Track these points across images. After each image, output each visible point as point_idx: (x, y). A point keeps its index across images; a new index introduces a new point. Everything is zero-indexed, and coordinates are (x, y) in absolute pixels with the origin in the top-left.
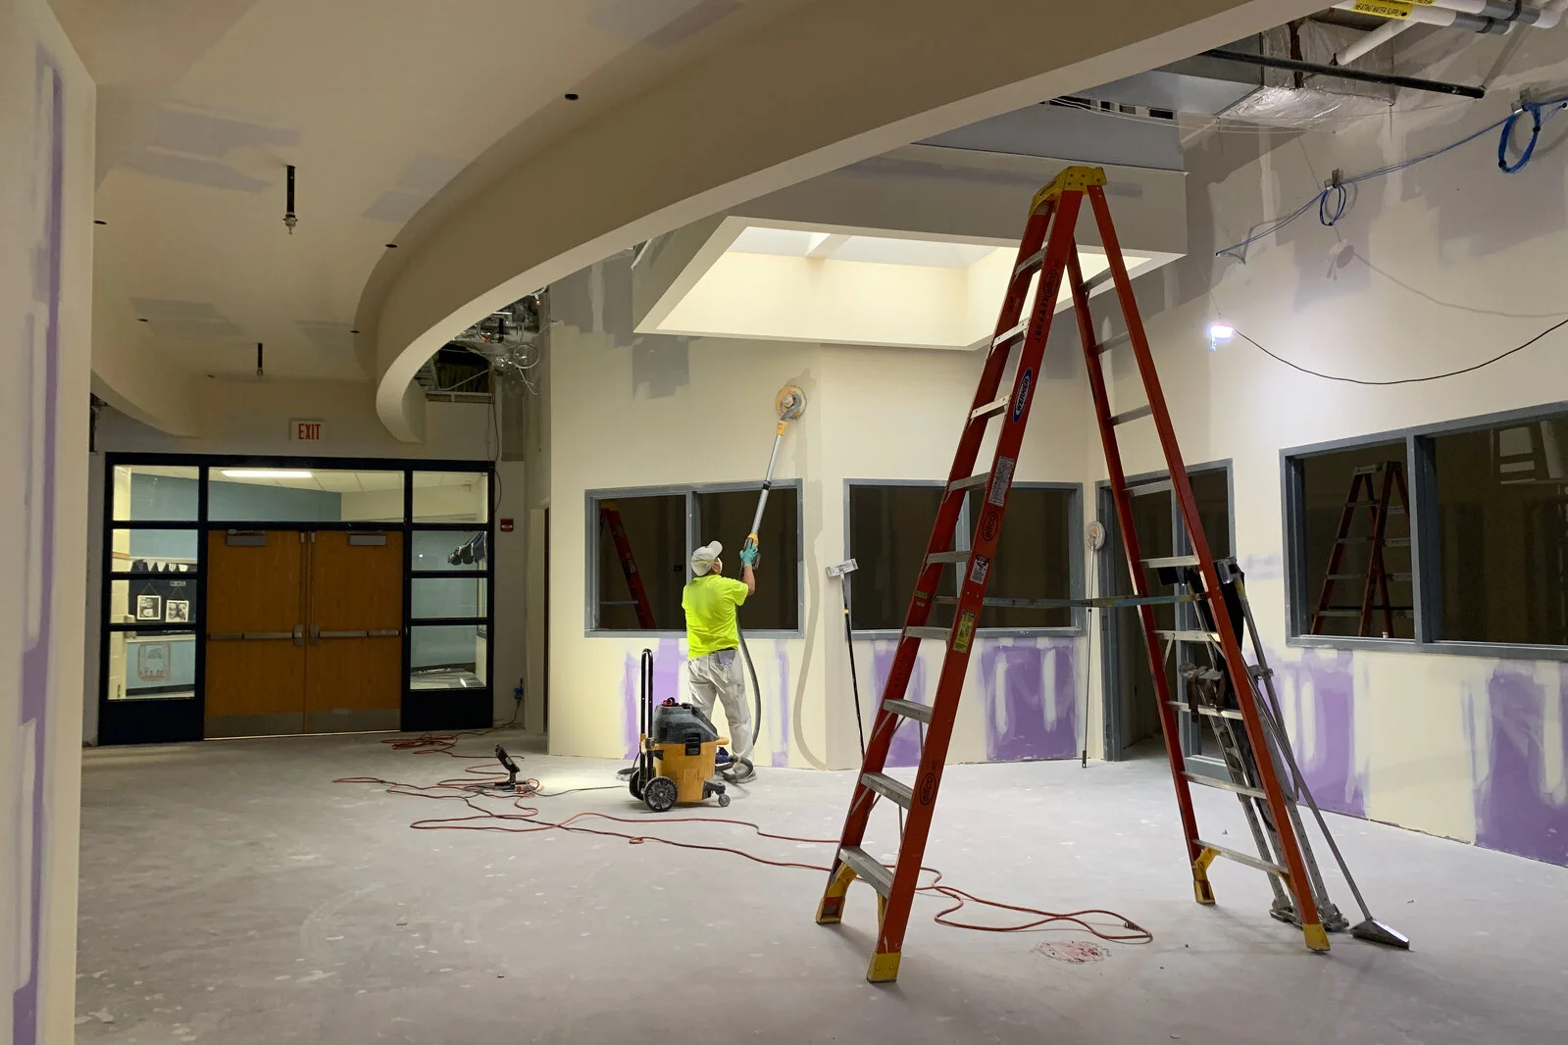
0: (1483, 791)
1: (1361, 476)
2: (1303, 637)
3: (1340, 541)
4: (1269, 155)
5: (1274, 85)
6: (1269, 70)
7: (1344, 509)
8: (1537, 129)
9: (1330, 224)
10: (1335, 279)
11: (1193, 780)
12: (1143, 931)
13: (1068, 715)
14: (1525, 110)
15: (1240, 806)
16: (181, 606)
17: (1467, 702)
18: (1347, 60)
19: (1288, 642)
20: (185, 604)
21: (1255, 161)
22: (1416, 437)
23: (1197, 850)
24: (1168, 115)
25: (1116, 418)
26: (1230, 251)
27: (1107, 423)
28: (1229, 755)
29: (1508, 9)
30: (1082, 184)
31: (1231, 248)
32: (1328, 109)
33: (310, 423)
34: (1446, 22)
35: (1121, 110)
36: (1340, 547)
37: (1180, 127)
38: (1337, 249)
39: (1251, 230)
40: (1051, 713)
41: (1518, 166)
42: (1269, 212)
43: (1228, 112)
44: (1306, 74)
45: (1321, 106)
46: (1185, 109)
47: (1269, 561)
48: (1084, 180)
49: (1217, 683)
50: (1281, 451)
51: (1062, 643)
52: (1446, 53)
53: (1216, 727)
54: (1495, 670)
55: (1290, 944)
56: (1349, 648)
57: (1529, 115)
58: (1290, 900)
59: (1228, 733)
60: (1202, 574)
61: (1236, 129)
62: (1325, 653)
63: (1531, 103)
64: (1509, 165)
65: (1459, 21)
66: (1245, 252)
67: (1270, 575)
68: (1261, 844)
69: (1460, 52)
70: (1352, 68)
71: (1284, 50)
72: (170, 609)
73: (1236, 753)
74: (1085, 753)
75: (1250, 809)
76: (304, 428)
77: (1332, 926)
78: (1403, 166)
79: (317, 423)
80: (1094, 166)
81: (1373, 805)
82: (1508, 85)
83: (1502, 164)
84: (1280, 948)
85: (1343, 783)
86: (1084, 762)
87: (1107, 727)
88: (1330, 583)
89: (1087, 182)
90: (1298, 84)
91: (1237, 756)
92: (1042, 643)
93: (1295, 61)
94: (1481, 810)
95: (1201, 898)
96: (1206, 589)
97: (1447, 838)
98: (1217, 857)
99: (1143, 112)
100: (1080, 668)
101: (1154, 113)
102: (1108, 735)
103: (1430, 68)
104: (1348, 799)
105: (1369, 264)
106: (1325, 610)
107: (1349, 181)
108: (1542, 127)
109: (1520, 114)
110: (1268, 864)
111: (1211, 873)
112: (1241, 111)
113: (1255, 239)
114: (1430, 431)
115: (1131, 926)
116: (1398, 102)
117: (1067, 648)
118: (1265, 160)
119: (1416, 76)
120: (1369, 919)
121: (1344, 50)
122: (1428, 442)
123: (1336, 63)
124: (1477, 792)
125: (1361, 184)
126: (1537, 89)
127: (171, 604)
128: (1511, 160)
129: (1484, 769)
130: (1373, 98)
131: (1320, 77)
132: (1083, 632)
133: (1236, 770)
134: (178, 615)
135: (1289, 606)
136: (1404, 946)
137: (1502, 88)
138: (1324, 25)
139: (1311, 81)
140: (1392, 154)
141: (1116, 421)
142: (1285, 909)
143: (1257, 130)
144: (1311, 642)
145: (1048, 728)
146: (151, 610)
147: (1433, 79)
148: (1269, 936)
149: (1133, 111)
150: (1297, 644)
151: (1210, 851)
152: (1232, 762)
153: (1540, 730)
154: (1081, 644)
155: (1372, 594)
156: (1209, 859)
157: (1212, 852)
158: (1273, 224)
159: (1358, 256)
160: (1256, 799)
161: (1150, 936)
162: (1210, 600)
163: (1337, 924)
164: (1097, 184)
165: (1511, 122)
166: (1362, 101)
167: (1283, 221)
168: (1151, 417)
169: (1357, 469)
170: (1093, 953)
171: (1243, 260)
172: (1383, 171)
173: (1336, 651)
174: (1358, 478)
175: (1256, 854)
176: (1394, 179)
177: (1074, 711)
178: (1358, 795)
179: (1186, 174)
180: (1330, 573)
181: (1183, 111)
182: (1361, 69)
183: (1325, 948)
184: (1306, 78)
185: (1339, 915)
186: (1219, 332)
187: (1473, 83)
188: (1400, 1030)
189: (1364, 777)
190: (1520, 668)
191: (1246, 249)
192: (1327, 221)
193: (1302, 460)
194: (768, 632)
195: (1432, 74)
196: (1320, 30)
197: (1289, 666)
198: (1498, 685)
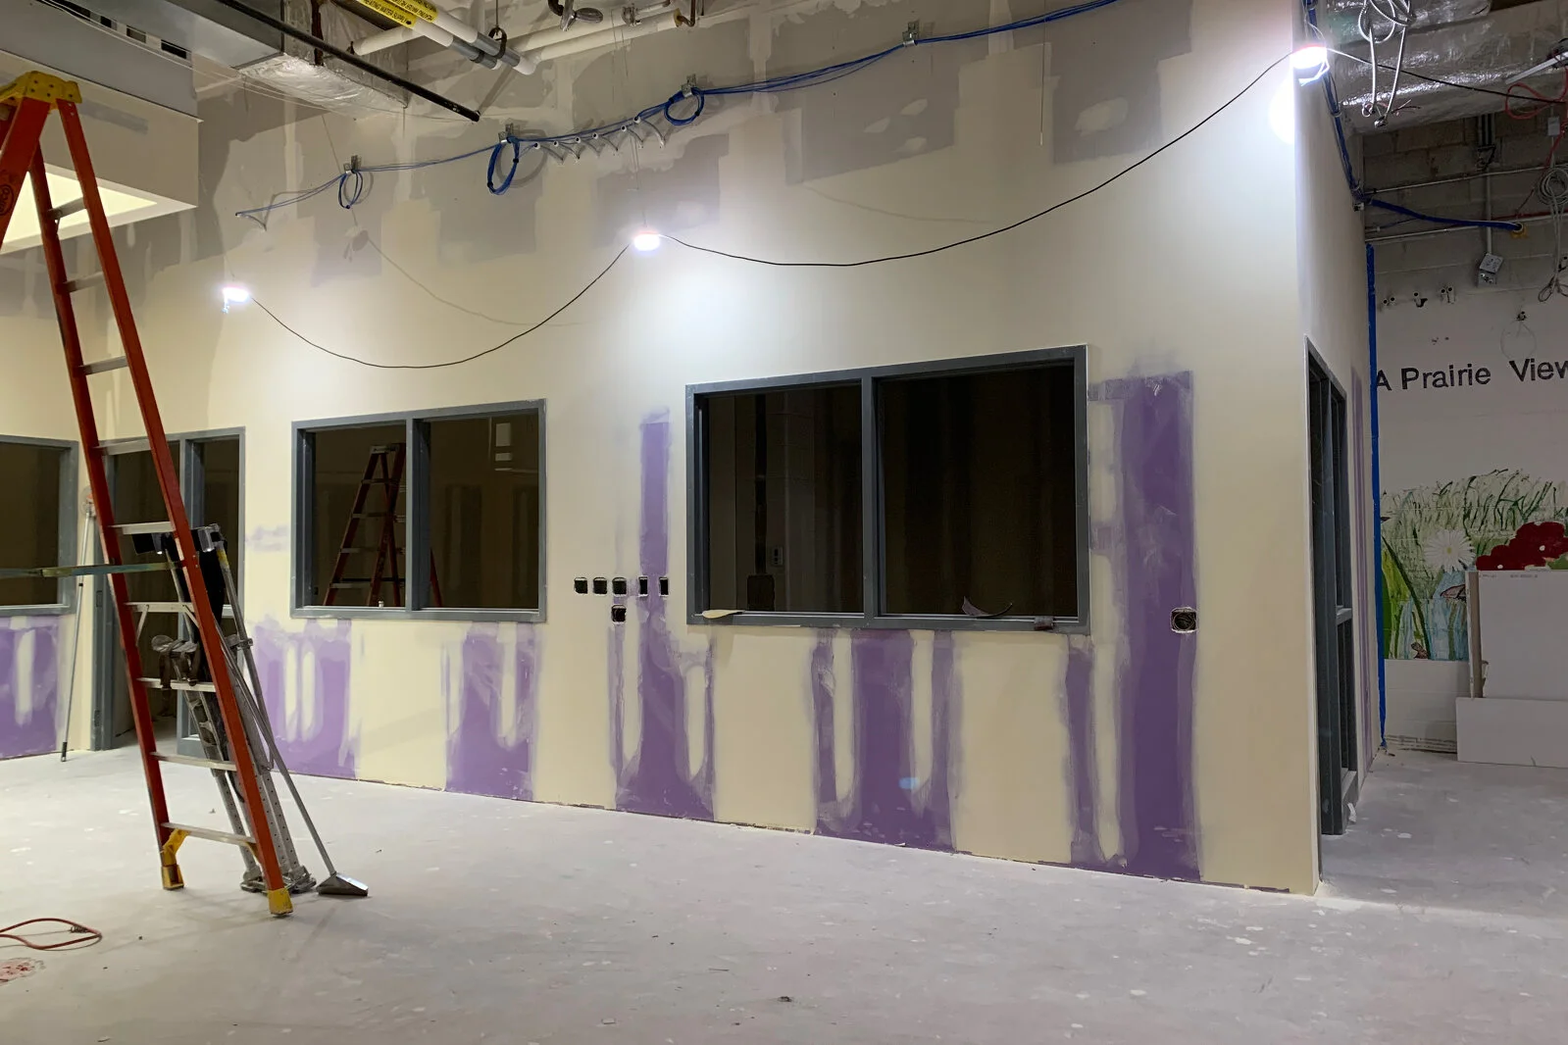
0: (454, 741)
1: (377, 455)
2: (307, 608)
3: (355, 516)
4: (294, 124)
5: (295, 54)
6: (289, 39)
7: (360, 485)
8: (516, 161)
9: (348, 207)
10: (351, 259)
11: (164, 759)
12: (90, 931)
13: (47, 704)
14: (509, 142)
15: (214, 781)
17: (445, 663)
18: (363, 50)
19: (292, 613)
21: (280, 128)
22: (414, 420)
23: (165, 832)
24: (182, 54)
25: (89, 367)
26: (252, 214)
27: (79, 373)
28: (204, 730)
29: (495, 48)
30: (49, 95)
31: (254, 211)
32: (350, 94)
34: (447, 42)
35: (129, 33)
36: (355, 522)
37: (194, 70)
38: (353, 232)
39: (274, 196)
40: (24, 704)
41: (502, 189)
42: (293, 182)
43: (248, 69)
44: (325, 54)
45: (342, 89)
46: (200, 52)
47: (277, 533)
48: (53, 92)
49: (191, 655)
50: (294, 424)
51: (42, 622)
52: (450, 74)
53: (191, 701)
54: (468, 633)
55: (254, 914)
56: (348, 618)
57: (511, 147)
58: (261, 870)
59: (202, 707)
60: (177, 541)
61: (262, 91)
62: (327, 622)
63: (513, 136)
64: (495, 187)
65: (456, 45)
66: (266, 217)
67: (277, 547)
68: (235, 817)
69: (463, 75)
70: (367, 61)
71: (305, 23)
73: (210, 726)
74: (65, 745)
75: (223, 783)
77: (300, 887)
78: (412, 167)
80: (67, 77)
81: (363, 767)
82: (498, 115)
83: (490, 184)
84: (242, 919)
85: (338, 748)
86: (64, 755)
87: (97, 714)
88: (344, 556)
89: (56, 94)
90: (318, 61)
91: (211, 730)
92: (17, 623)
93: (314, 37)
94: (452, 759)
95: (169, 885)
96: (182, 558)
97: (423, 787)
98: (188, 839)
99: (154, 42)
100: (65, 647)
101: (165, 47)
102: (96, 722)
103: (438, 82)
104: (341, 762)
105: (379, 251)
106: (338, 582)
107: (365, 169)
108: (520, 159)
109: (505, 144)
110: (241, 837)
111: (181, 857)
112: (262, 72)
113: (276, 206)
114: (427, 416)
115: (80, 929)
116: (410, 107)
117: (49, 628)
118: (290, 129)
119: (427, 87)
120: (334, 874)
121: (362, 40)
122: (425, 426)
123: (353, 52)
124: (449, 743)
125: (379, 176)
126: (518, 126)
128: (497, 184)
129: (456, 722)
130: (389, 96)
131: (337, 60)
132: (72, 609)
133: (210, 745)
135: (294, 577)
136: (363, 894)
137: (493, 117)
138: (345, 11)
139: (330, 61)
140: (405, 155)
141: (89, 370)
142: (256, 879)
143: (282, 97)
144: (315, 612)
145: (20, 720)
147: (439, 93)
148: (235, 910)
149: (144, 39)
150: (301, 615)
151: (180, 832)
152: (207, 737)
153: (499, 684)
154: (69, 622)
155: (381, 567)
156: (179, 841)
157: (183, 833)
158: (296, 196)
159: (373, 244)
160: (230, 772)
161: (99, 936)
162: (185, 569)
163: (305, 885)
164: (68, 99)
165: (498, 149)
166: (379, 95)
167: (305, 194)
168: (127, 370)
169: (374, 447)
170: (22, 970)
171: (265, 226)
172: (395, 167)
173: (336, 621)
174: (374, 457)
175: (228, 827)
176: (405, 177)
177: (55, 699)
178: (350, 758)
179: (199, 121)
180: (344, 547)
181: (197, 52)
182: (378, 65)
183: (288, 910)
184: (326, 58)
185: (308, 876)
186: (234, 295)
187: (472, 107)
188: (342, 974)
189: (356, 740)
190: (486, 629)
191: (268, 214)
192: (345, 203)
193: (314, 434)
195: (440, 88)
196: (341, 14)
197: (293, 637)
198: (471, 645)
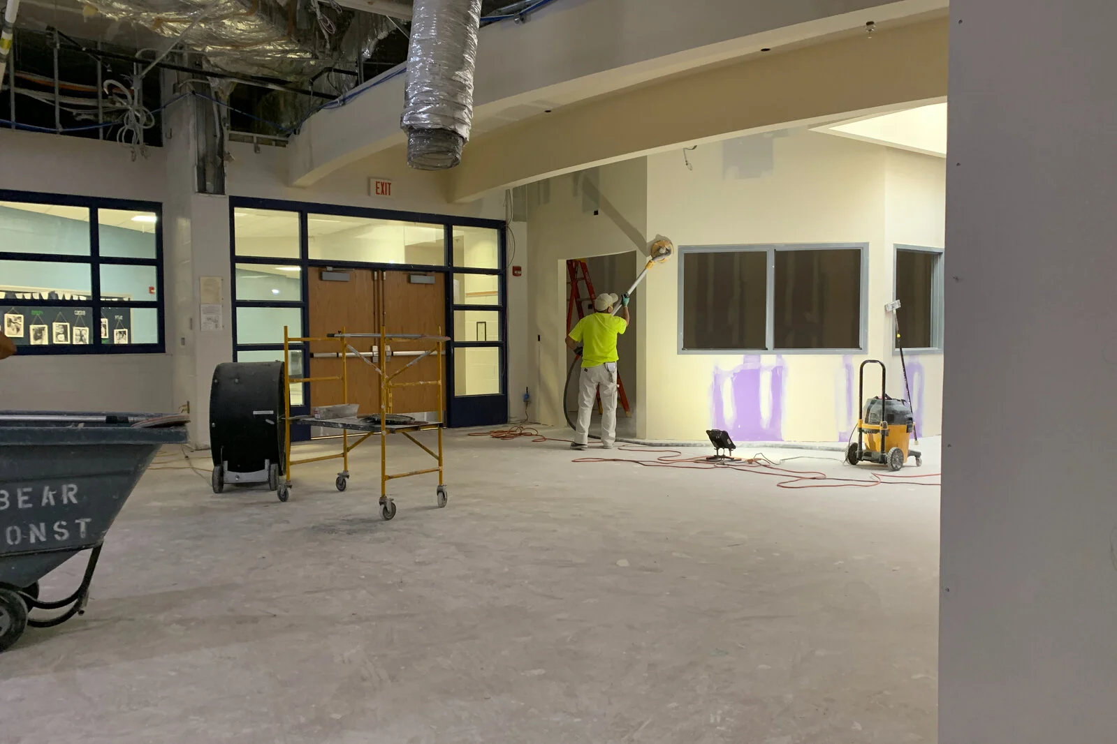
16: (83, 332)
20: (86, 330)
33: (386, 181)
72: (76, 335)
76: (379, 185)
79: (390, 182)
127: (76, 330)
134: (81, 340)
146: (63, 335)
194: (837, 350)
